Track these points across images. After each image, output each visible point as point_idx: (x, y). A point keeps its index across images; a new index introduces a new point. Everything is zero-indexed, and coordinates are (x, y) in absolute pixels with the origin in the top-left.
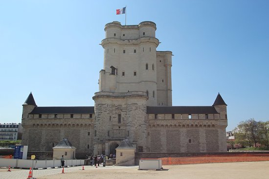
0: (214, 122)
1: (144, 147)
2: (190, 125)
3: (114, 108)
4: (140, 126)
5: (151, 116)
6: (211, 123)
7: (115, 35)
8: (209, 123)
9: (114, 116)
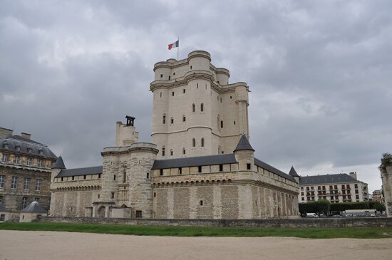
0: (230, 176)
1: (144, 211)
2: (200, 181)
3: (120, 166)
4: (139, 185)
5: (157, 172)
6: (227, 177)
7: (162, 76)
8: (224, 178)
9: (119, 174)
